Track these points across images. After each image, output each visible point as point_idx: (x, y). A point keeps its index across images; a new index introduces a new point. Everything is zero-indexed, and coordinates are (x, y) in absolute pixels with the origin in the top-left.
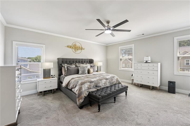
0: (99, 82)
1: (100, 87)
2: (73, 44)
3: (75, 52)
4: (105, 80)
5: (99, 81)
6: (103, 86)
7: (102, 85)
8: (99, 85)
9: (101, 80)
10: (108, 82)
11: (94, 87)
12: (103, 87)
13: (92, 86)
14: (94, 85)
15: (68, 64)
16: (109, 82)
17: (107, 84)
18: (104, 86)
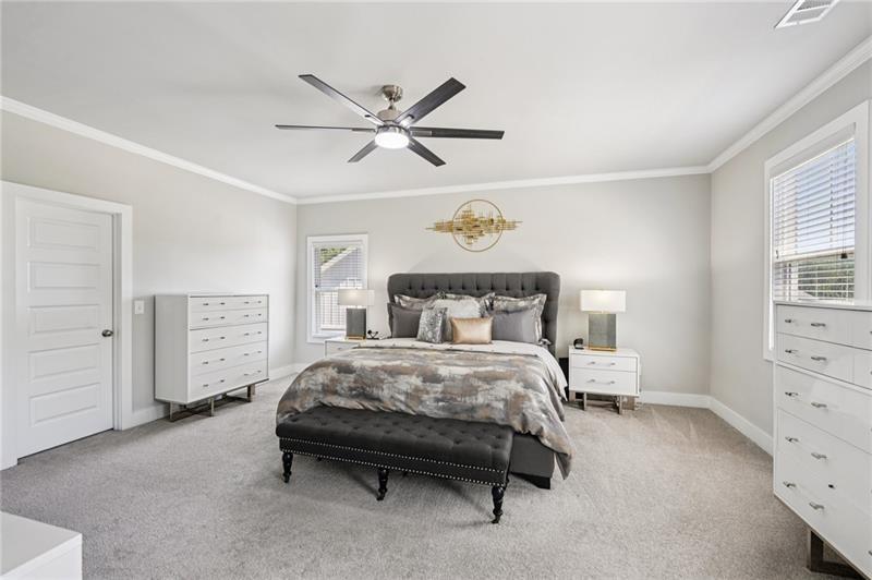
0: (382, 381)
1: (377, 404)
2: (460, 213)
3: (466, 246)
4: (416, 381)
5: (384, 376)
6: (398, 404)
7: (392, 397)
8: (376, 392)
9: (394, 372)
10: (432, 396)
11: (354, 392)
12: (394, 408)
13: (345, 385)
14: (353, 385)
15: (416, 297)
16: (440, 396)
17: (421, 402)
18: (403, 408)
